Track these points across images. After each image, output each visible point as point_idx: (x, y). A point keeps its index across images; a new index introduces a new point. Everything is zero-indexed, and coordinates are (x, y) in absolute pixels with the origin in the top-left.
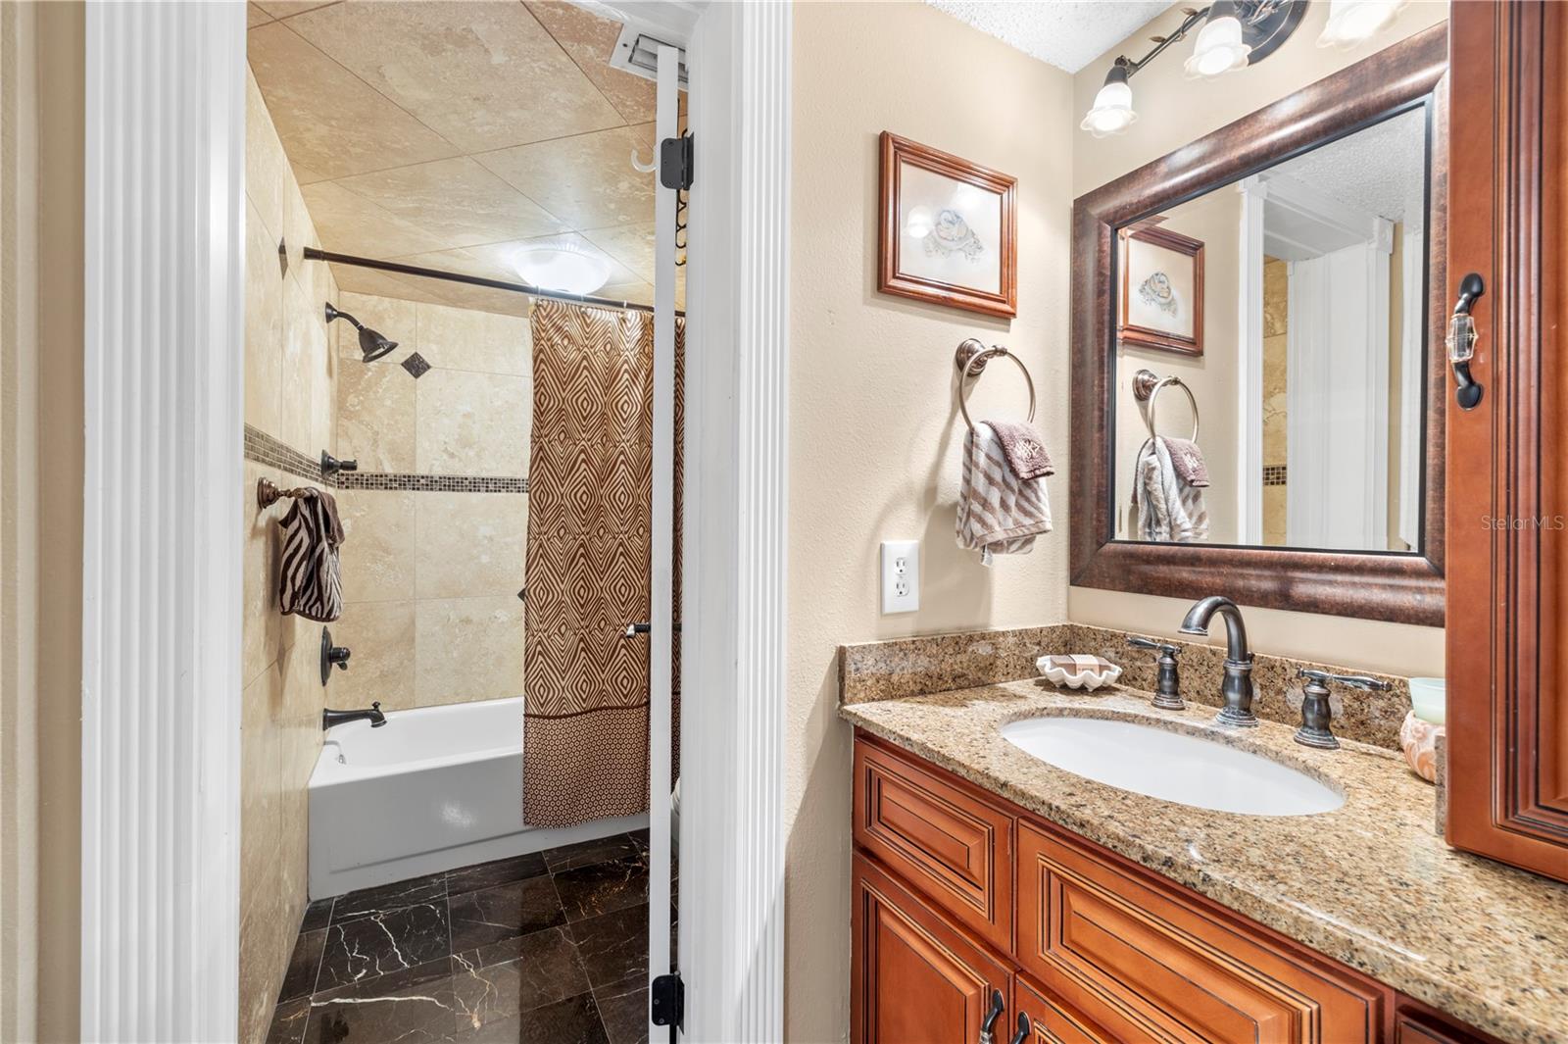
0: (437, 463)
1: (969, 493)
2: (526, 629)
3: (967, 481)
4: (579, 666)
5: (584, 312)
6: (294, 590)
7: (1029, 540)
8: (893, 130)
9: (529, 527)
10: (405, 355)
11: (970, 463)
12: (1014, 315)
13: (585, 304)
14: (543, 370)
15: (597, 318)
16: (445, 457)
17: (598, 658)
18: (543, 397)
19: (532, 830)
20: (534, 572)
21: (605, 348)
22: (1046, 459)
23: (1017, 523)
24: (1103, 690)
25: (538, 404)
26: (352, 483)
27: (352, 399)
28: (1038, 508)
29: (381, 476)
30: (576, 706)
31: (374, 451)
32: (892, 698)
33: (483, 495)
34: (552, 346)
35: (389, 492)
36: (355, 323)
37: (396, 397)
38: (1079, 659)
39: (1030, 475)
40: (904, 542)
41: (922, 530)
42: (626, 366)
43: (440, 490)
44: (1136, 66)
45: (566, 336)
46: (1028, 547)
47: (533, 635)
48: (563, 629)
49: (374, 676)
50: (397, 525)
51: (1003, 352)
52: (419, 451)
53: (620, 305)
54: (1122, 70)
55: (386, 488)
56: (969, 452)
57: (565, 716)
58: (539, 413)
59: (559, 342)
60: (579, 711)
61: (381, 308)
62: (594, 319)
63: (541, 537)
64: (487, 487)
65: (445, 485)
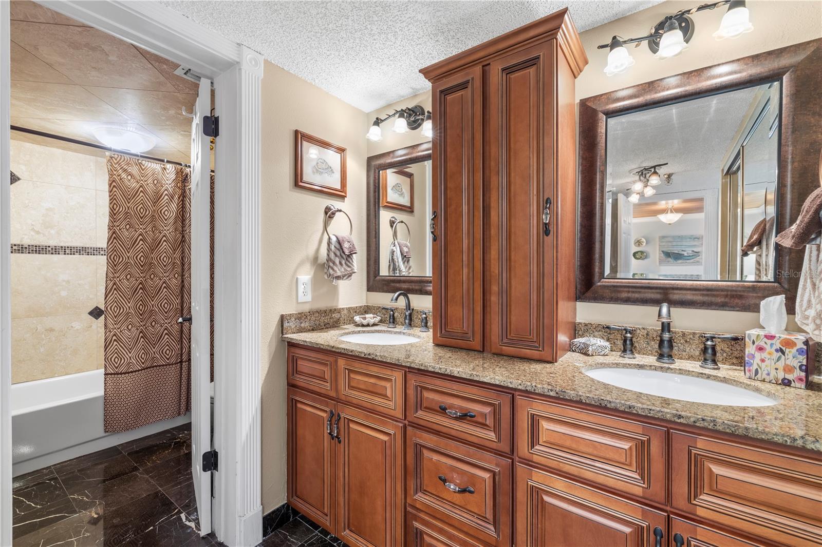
0: (26, 237)
1: (329, 259)
3: (328, 255)
4: (140, 345)
5: (140, 163)
7: (350, 275)
8: (300, 129)
9: (107, 274)
11: (329, 250)
12: (346, 197)
13: (142, 159)
14: (115, 191)
15: (149, 166)
16: (32, 233)
17: (151, 341)
18: (115, 205)
19: (109, 435)
20: (110, 298)
21: (153, 182)
22: (355, 248)
23: (346, 270)
24: (374, 325)
25: (112, 209)
28: (352, 265)
30: (137, 366)
32: (302, 332)
33: (62, 256)
34: (121, 179)
38: (367, 316)
39: (349, 254)
40: (305, 276)
41: (312, 273)
42: (166, 192)
43: (29, 253)
44: (382, 121)
45: (130, 174)
46: (350, 278)
48: (130, 326)
51: (340, 211)
53: (163, 161)
54: (378, 122)
56: (329, 245)
57: (132, 372)
58: (113, 214)
59: (125, 177)
60: (140, 368)
62: (147, 166)
63: (115, 279)
64: (65, 252)
65: (32, 250)
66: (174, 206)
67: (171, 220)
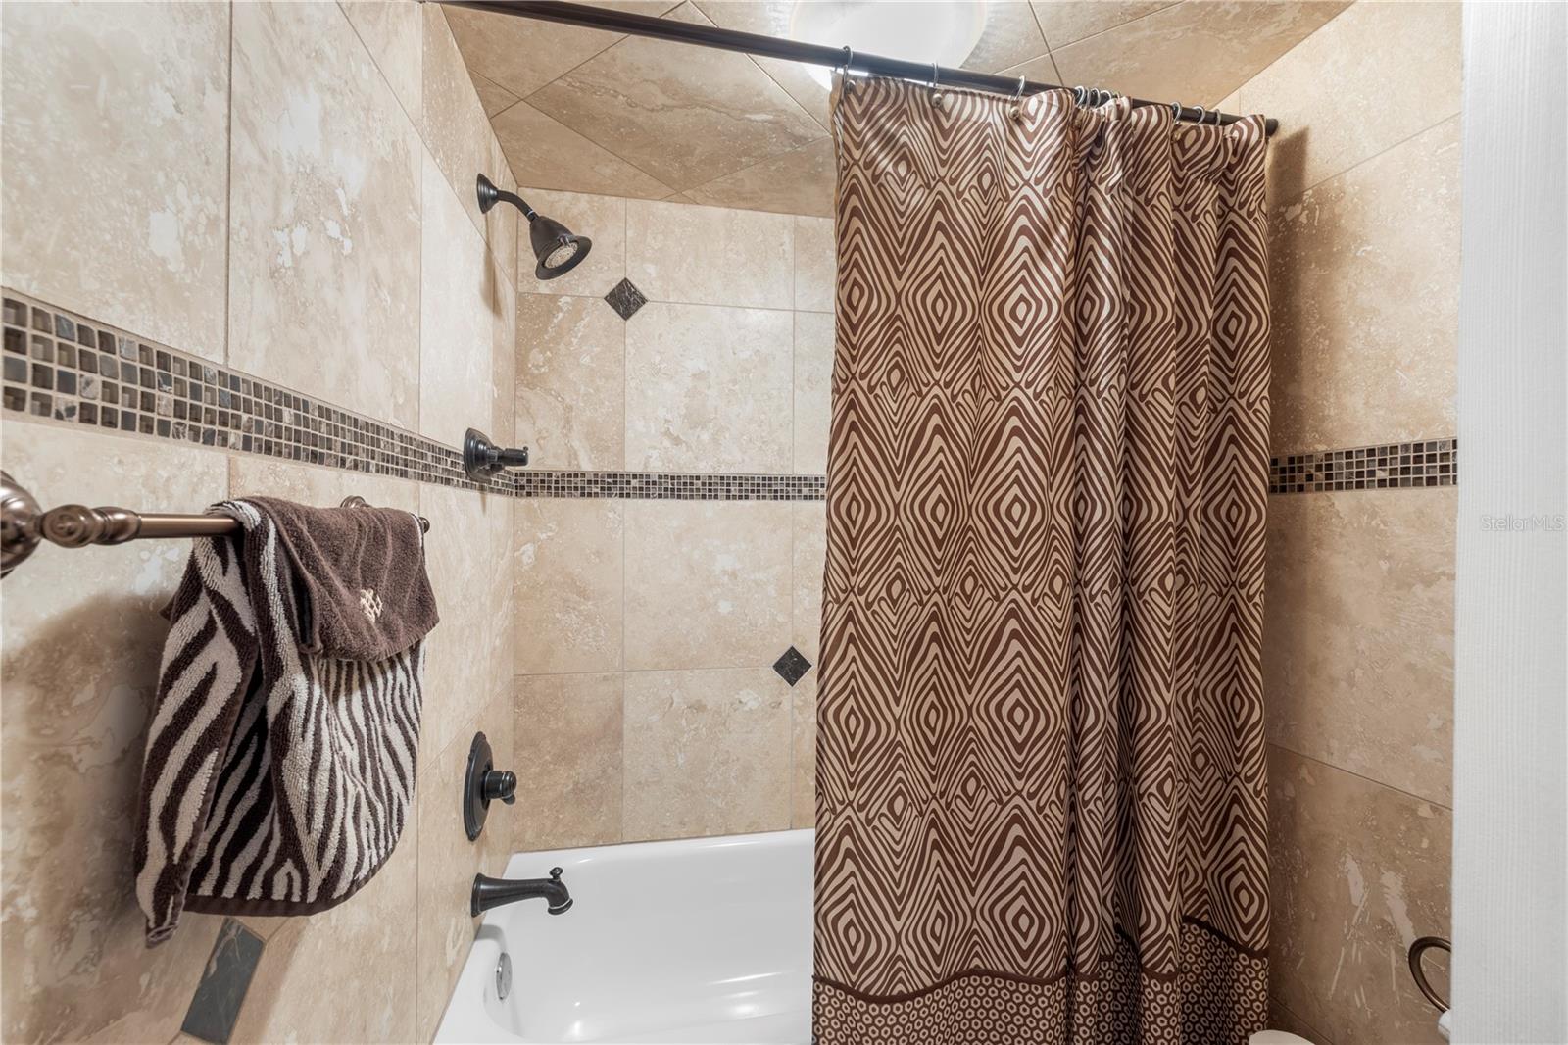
0: (655, 453)
2: (819, 795)
4: (928, 884)
5: (939, 102)
6: (170, 857)
9: (826, 577)
10: (610, 283)
13: (941, 85)
14: (858, 231)
15: (965, 115)
16: (667, 443)
17: (963, 861)
18: (856, 291)
20: (837, 672)
21: (980, 182)
25: (847, 308)
26: (536, 487)
27: (536, 356)
29: (576, 476)
31: (567, 436)
33: (722, 503)
34: (876, 178)
35: (587, 501)
36: (523, 207)
37: (597, 350)
42: (1023, 220)
43: (660, 496)
45: (904, 157)
47: (833, 810)
48: (899, 803)
49: (565, 790)
50: (598, 553)
52: (629, 435)
53: (1011, 85)
55: (583, 495)
58: (848, 327)
59: (890, 168)
60: (929, 983)
61: (575, 211)
62: (957, 119)
63: (852, 597)
64: (728, 491)
65: (666, 489)
66: (1052, 277)
67: (1043, 340)
